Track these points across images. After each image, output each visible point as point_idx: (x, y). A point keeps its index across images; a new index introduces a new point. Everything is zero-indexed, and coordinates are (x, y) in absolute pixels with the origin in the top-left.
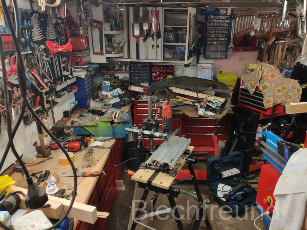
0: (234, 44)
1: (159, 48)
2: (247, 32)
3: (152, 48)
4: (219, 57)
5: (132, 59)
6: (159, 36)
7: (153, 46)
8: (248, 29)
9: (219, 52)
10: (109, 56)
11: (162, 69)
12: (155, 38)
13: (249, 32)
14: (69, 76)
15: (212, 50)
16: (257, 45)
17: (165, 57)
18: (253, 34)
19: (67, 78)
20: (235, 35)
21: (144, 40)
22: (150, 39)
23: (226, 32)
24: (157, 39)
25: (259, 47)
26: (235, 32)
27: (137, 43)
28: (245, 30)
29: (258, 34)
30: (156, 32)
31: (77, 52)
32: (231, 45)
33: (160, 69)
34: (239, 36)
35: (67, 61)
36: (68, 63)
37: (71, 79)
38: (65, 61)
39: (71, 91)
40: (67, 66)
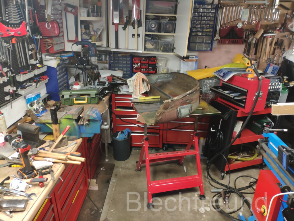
0: (219, 36)
1: (140, 37)
2: (234, 23)
3: (133, 37)
4: (204, 49)
5: (112, 48)
6: (140, 25)
7: (133, 35)
8: (235, 21)
9: (203, 44)
11: (144, 61)
12: (136, 26)
13: (237, 23)
15: (197, 42)
16: (244, 38)
17: (147, 47)
18: (240, 25)
20: (221, 26)
21: (124, 29)
22: (130, 27)
23: (212, 23)
24: (138, 27)
25: (246, 39)
26: (222, 23)
27: (116, 31)
28: (232, 21)
29: (245, 26)
30: (137, 20)
31: (47, 39)
32: (217, 37)
33: (142, 60)
34: (226, 28)
35: (36, 49)
36: (37, 51)
37: (40, 68)
38: (33, 49)
39: (39, 82)
40: (36, 53)
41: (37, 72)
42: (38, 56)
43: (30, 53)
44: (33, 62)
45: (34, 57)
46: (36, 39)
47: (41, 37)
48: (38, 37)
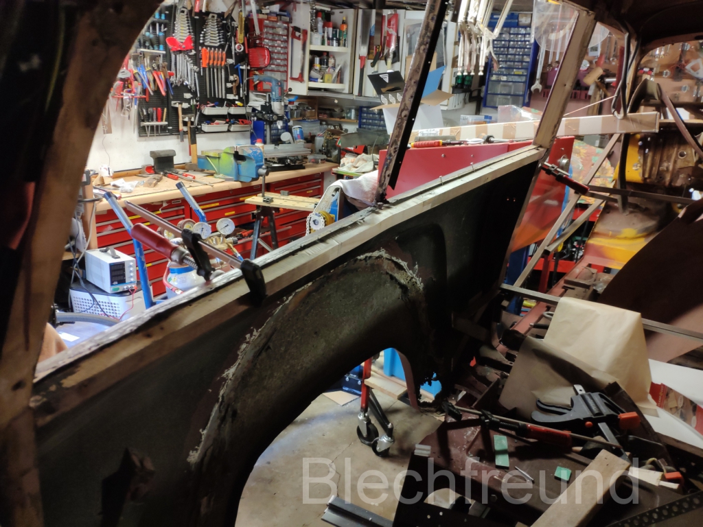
5: (354, 96)
6: (396, 59)
9: (509, 97)
10: (313, 85)
12: (390, 61)
14: (237, 102)
15: (499, 93)
18: (585, 65)
19: (231, 103)
21: (372, 65)
22: (381, 63)
23: (526, 59)
24: (393, 62)
27: (362, 69)
31: (257, 70)
32: (537, 85)
35: (238, 82)
36: (241, 85)
37: (240, 106)
38: (235, 81)
39: (234, 124)
40: (238, 88)
41: (233, 110)
42: (241, 91)
43: (229, 85)
44: (231, 97)
45: (234, 91)
46: (242, 70)
47: (249, 68)
48: (244, 67)
